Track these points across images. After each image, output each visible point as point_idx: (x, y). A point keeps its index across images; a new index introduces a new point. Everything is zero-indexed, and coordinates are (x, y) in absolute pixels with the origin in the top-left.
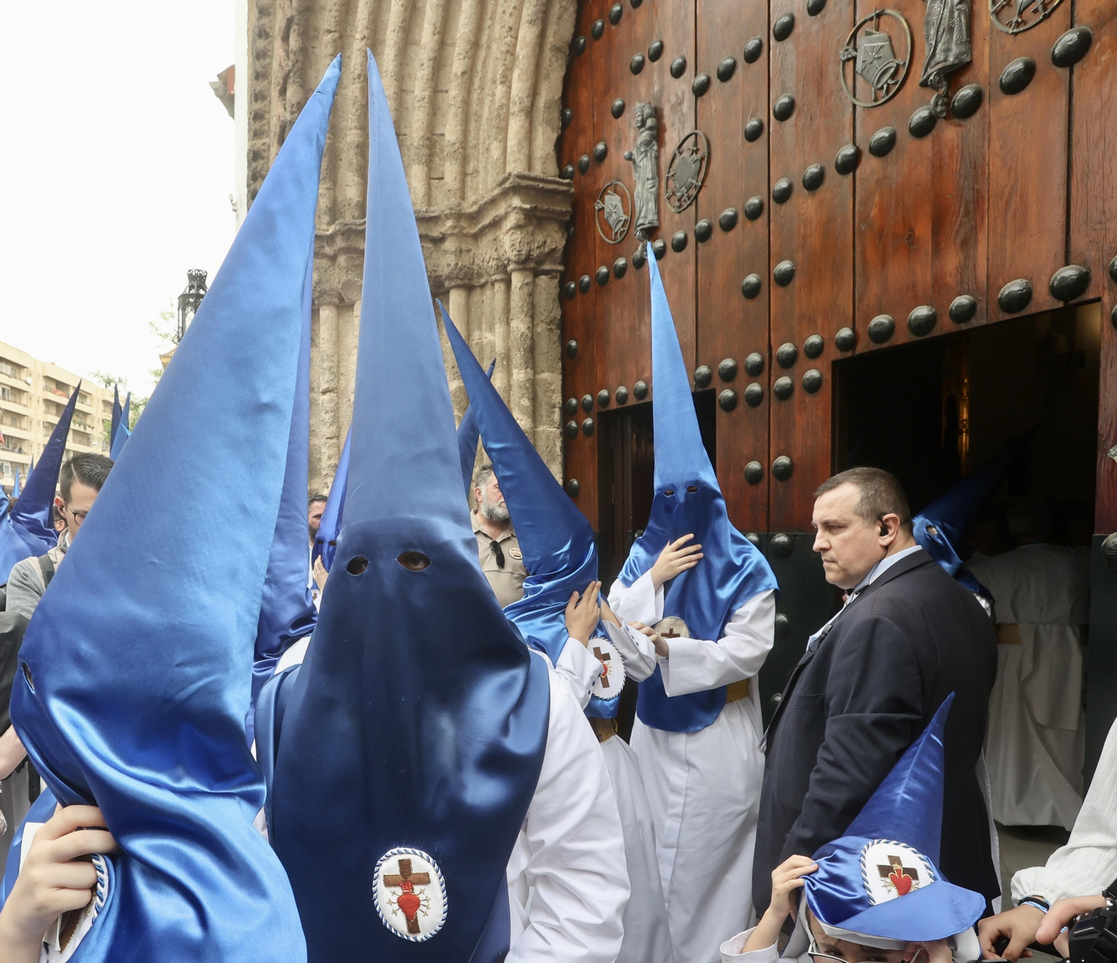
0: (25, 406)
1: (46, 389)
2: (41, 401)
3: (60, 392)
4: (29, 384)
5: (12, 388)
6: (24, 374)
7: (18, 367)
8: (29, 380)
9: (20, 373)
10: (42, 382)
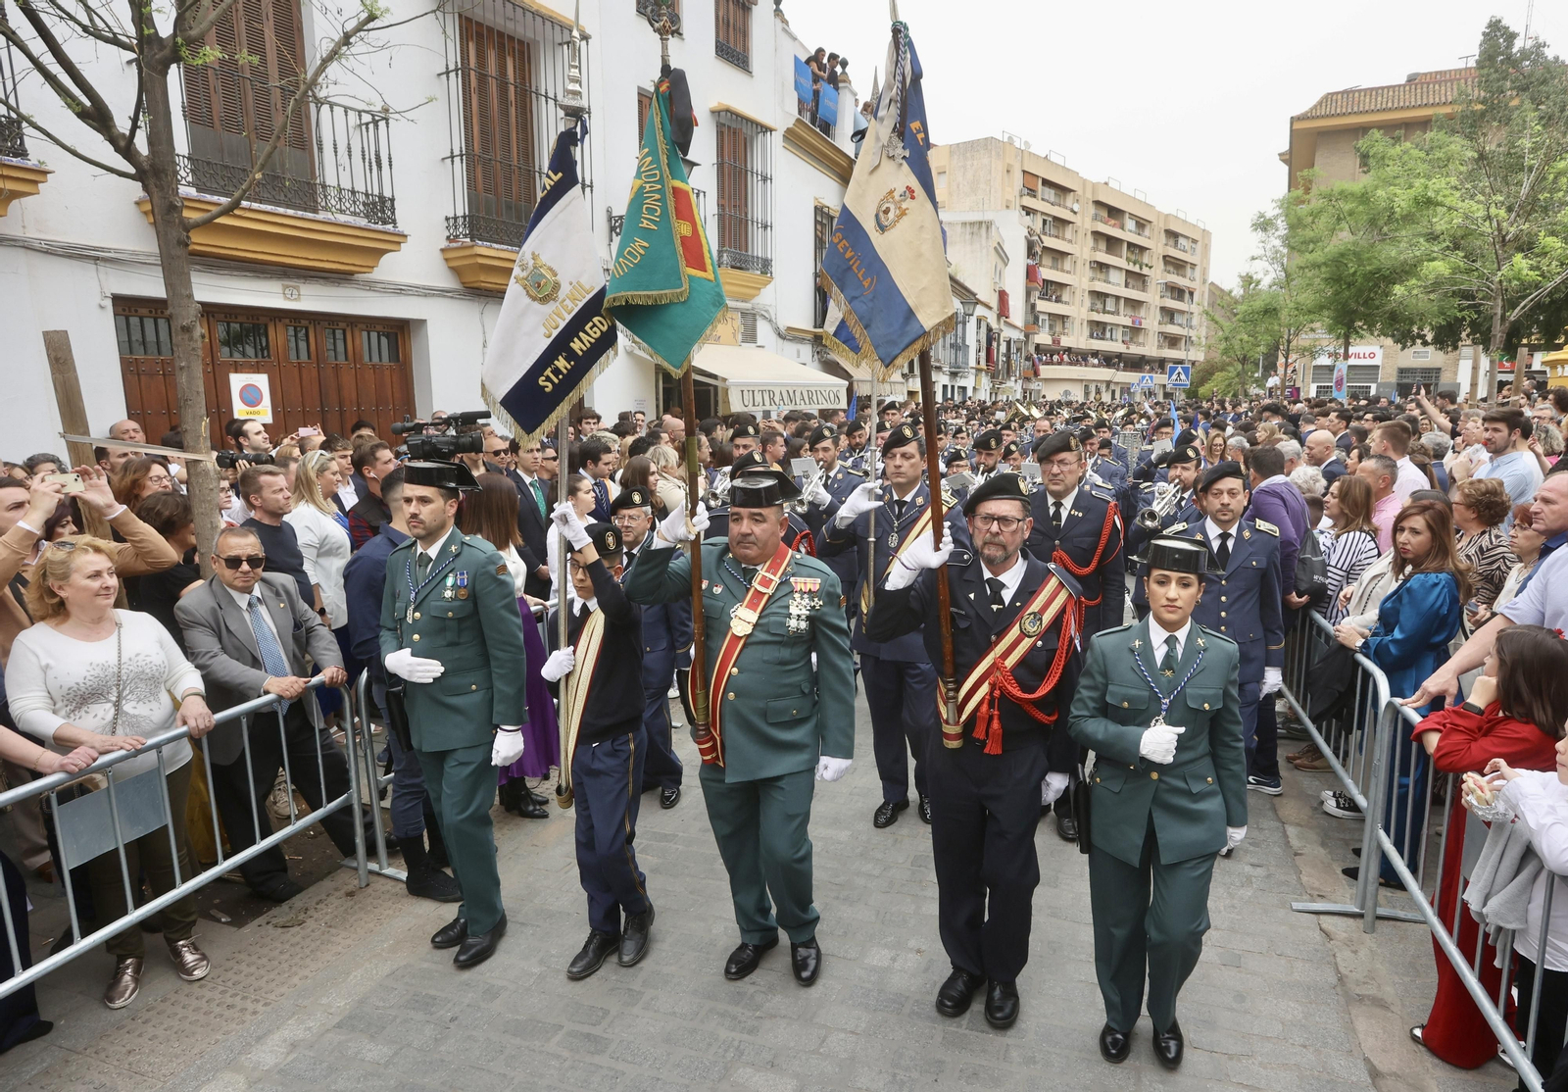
0: (1070, 241)
1: (1095, 218)
2: (1089, 234)
3: (1113, 222)
4: (1075, 213)
5: (1055, 219)
6: (1069, 200)
7: (1063, 190)
8: (1076, 207)
9: (1065, 199)
10: (1092, 210)
